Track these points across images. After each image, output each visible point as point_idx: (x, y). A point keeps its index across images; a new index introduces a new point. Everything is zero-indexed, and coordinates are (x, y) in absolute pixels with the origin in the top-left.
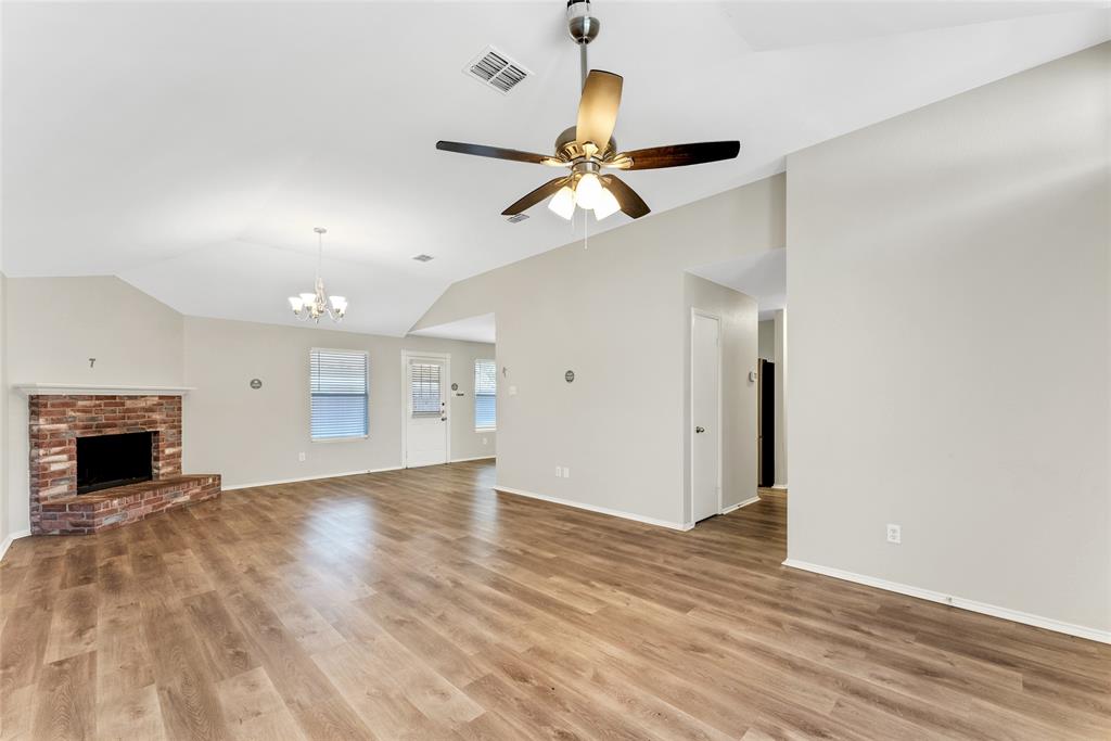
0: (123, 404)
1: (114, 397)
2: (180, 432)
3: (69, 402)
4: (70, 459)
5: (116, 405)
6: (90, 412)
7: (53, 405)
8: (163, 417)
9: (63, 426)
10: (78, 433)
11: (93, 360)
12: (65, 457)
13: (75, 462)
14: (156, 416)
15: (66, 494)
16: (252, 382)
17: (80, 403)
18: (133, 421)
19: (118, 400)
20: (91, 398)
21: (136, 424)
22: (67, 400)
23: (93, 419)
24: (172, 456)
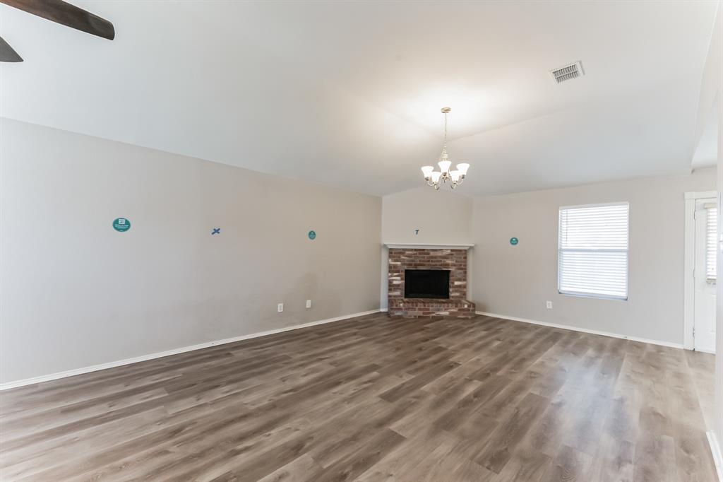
0: (429, 254)
1: (424, 250)
2: (465, 273)
3: (402, 252)
4: (402, 279)
5: (425, 254)
6: (411, 257)
7: (395, 253)
8: (454, 262)
9: (399, 263)
10: (406, 267)
11: (417, 231)
12: (399, 278)
13: (404, 281)
14: (449, 262)
15: (399, 296)
16: (512, 240)
17: (407, 252)
18: (433, 263)
19: (426, 251)
20: (412, 250)
21: (436, 265)
22: (401, 251)
23: (413, 261)
24: (460, 286)
